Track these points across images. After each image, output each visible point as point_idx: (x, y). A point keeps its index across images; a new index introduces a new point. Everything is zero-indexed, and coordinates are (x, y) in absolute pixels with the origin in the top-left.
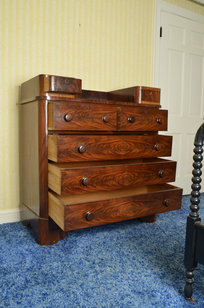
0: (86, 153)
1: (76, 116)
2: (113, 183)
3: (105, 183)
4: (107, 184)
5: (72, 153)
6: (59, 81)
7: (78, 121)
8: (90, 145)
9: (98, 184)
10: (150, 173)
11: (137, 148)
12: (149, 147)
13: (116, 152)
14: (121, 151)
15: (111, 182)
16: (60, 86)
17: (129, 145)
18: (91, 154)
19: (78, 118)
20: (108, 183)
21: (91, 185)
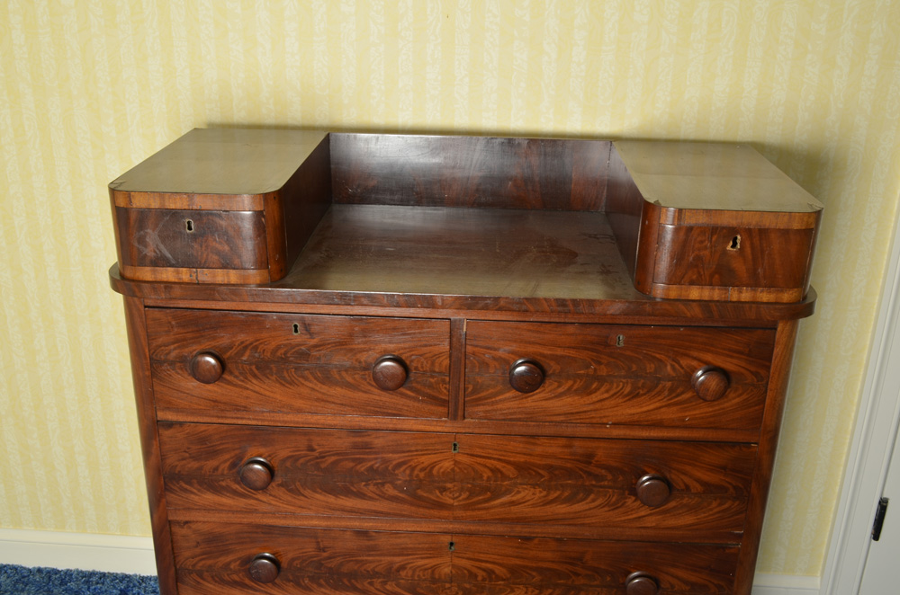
0: (279, 485)
1: (244, 358)
2: (388, 587)
3: (349, 581)
4: (359, 586)
5: (224, 484)
6: (156, 226)
7: (255, 376)
8: (297, 460)
9: (322, 581)
10: (577, 575)
11: (534, 486)
12: (601, 487)
13: (420, 492)
14: (443, 490)
15: (377, 582)
16: (162, 247)
17: (486, 470)
18: (302, 491)
19: (253, 367)
20: (366, 584)
21: (289, 581)
